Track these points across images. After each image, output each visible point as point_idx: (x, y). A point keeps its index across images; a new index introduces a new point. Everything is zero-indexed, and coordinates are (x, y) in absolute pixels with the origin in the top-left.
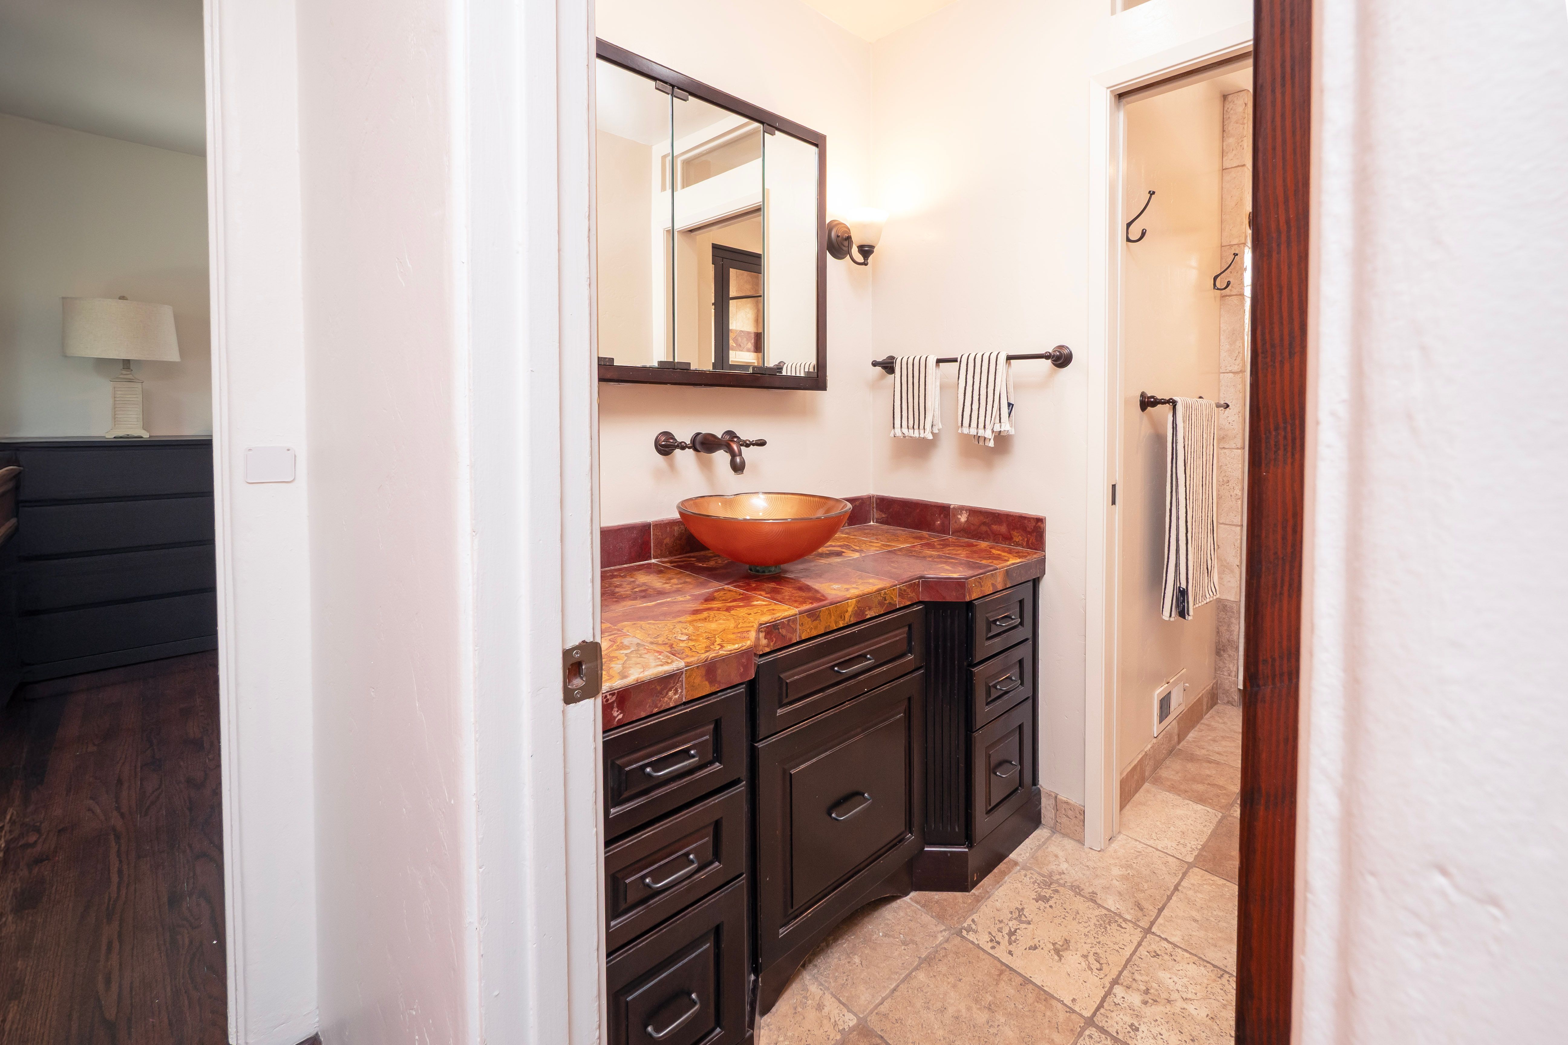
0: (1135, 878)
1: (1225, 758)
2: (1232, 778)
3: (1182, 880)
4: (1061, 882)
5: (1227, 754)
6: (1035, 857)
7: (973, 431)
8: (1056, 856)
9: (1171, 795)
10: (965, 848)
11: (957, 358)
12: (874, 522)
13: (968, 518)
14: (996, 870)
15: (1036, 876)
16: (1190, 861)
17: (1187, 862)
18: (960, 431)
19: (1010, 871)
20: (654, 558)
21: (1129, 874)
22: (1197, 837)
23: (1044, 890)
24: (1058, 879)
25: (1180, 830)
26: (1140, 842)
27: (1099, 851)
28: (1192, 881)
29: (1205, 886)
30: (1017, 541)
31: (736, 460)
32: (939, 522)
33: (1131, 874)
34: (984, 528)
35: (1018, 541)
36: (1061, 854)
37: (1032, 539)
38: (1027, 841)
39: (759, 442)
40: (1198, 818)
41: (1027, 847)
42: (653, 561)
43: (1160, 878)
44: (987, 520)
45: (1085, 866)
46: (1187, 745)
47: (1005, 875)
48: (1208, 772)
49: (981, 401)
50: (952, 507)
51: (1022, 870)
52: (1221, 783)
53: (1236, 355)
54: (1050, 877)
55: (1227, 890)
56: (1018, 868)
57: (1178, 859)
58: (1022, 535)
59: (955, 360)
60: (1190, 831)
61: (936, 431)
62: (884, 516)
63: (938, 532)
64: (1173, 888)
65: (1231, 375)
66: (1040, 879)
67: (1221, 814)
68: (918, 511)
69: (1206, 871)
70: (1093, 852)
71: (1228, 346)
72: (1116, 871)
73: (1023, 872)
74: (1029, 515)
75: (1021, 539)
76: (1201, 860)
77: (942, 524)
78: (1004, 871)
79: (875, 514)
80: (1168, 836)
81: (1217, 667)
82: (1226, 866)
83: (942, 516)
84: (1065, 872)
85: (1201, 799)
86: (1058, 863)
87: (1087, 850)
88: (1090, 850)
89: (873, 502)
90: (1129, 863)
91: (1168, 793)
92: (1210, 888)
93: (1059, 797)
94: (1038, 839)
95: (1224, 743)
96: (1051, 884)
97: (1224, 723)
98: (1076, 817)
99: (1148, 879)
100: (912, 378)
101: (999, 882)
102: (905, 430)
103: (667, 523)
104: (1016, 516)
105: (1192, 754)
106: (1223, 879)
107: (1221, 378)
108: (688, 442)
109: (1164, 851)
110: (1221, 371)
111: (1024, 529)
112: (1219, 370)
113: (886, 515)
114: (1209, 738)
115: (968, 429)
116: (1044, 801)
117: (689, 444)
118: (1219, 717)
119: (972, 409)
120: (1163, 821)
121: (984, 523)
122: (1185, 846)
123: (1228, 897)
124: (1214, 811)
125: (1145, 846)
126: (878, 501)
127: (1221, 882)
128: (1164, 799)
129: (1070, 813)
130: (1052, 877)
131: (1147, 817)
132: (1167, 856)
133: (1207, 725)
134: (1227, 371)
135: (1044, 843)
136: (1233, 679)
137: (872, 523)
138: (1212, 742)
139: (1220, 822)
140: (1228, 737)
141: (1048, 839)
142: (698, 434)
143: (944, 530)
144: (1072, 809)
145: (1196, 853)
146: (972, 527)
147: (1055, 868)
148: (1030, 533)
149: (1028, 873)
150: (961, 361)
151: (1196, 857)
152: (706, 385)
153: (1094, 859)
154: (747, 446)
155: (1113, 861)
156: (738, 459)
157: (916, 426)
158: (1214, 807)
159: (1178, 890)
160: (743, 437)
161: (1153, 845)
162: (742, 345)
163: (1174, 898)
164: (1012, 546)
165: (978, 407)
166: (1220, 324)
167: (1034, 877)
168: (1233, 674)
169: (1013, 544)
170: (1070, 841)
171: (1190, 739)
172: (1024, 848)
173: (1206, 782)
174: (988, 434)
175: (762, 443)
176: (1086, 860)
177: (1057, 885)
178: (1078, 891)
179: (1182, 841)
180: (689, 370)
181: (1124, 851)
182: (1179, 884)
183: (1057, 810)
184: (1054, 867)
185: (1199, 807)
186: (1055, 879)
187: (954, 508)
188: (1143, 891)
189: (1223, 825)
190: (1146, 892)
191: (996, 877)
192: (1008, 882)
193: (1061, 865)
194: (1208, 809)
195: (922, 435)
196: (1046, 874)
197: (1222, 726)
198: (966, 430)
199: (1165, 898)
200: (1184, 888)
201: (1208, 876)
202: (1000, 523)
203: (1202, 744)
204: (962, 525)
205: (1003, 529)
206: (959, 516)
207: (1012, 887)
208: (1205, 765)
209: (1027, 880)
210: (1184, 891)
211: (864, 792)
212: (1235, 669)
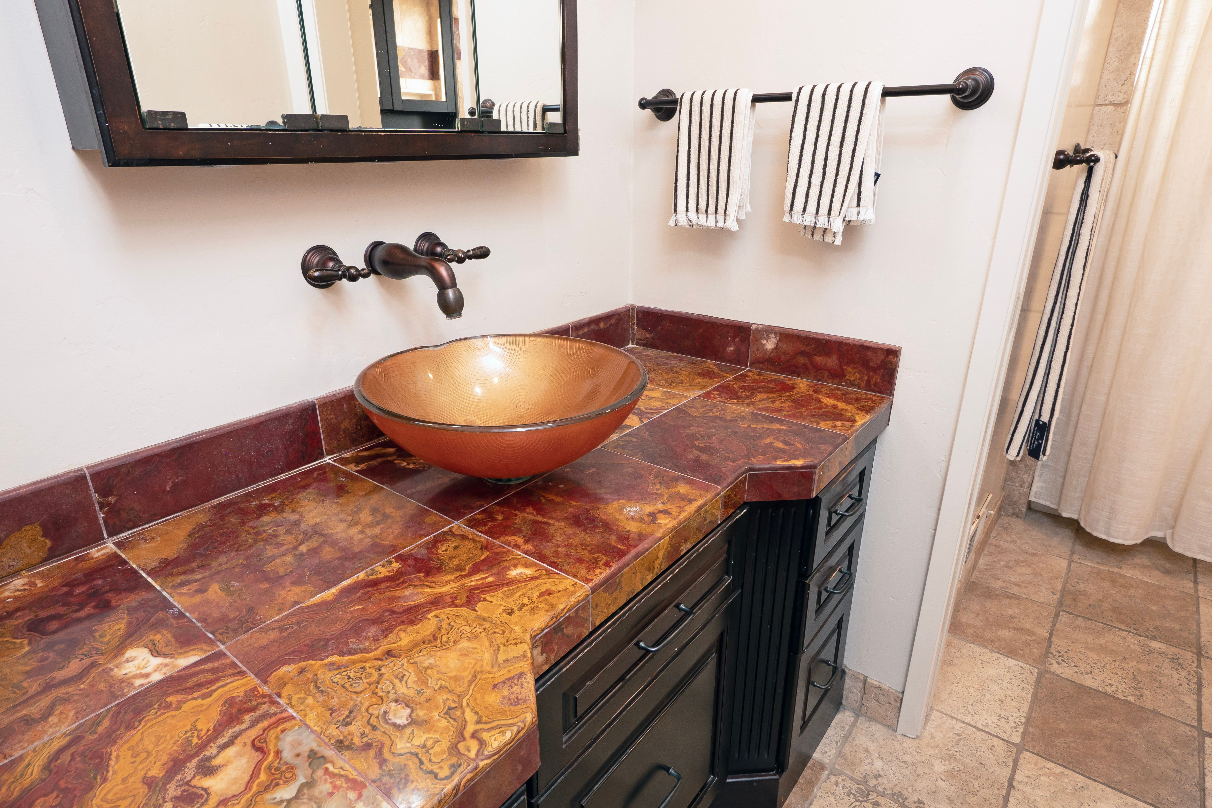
0: (963, 775)
1: (1025, 591)
2: (1038, 618)
3: (1014, 771)
4: (880, 788)
5: (1026, 585)
6: (842, 754)
7: (809, 219)
8: (867, 751)
9: (977, 647)
10: (775, 775)
11: (791, 94)
12: (633, 344)
13: (777, 345)
14: (801, 780)
15: (849, 783)
16: (1018, 742)
17: (1014, 744)
18: (786, 219)
19: (818, 780)
20: (328, 455)
21: (953, 768)
22: (1018, 705)
23: (863, 804)
24: (875, 786)
25: (997, 697)
26: (957, 720)
27: (914, 739)
28: (1027, 772)
29: (1042, 778)
30: (852, 379)
31: (448, 295)
32: (732, 349)
33: (956, 769)
34: (801, 360)
35: (854, 380)
36: (872, 746)
37: (876, 378)
38: (830, 731)
39: (478, 252)
40: (1013, 677)
41: (831, 741)
42: (327, 459)
43: (990, 771)
44: (807, 349)
45: (903, 762)
46: (980, 576)
47: (813, 786)
48: (1010, 612)
49: (827, 169)
50: (753, 327)
51: (832, 776)
52: (1027, 626)
53: (1125, 78)
54: (866, 782)
55: (1067, 781)
56: (826, 772)
57: (1003, 740)
58: (860, 372)
59: (786, 97)
60: (1008, 697)
61: (743, 217)
62: (648, 336)
63: (730, 362)
64: (1006, 784)
65: (1111, 108)
66: (855, 787)
67: (1036, 671)
68: (701, 331)
69: (1038, 754)
70: (908, 741)
71: (1116, 64)
72: (939, 767)
73: (833, 779)
74: (875, 343)
75: (858, 376)
76: (1029, 739)
77: (737, 351)
78: (811, 779)
79: (636, 332)
80: (985, 708)
81: (1008, 477)
82: (1059, 746)
83: (737, 339)
84: (881, 773)
85: (1010, 652)
86: (871, 761)
87: (900, 738)
88: (903, 737)
89: (633, 316)
90: (951, 752)
91: (973, 646)
92: (1048, 780)
93: (869, 680)
94: (842, 727)
95: (1019, 570)
96: (868, 794)
97: (1014, 542)
98: (889, 703)
99: (976, 773)
100: (708, 130)
101: (808, 798)
102: (692, 215)
103: (342, 398)
104: (854, 345)
105: (988, 588)
106: (1059, 765)
107: (1095, 113)
108: (361, 265)
109: (986, 730)
110: (1098, 102)
111: (865, 364)
112: (1095, 101)
113: (652, 335)
114: (1002, 563)
115: (800, 216)
116: (848, 682)
117: (363, 270)
118: (1006, 533)
119: (810, 183)
120: (976, 686)
121: (802, 353)
122: (1007, 720)
123: (1070, 791)
124: (1028, 667)
125: (963, 725)
126: (640, 315)
127: (1059, 769)
128: (971, 653)
129: (881, 698)
130: (868, 783)
131: (957, 683)
132: (991, 737)
133: (995, 546)
134: (1107, 102)
135: (850, 732)
136: (1025, 490)
137: (630, 345)
138: (1006, 570)
139: (1038, 681)
140: (1022, 561)
141: (853, 725)
142: (377, 244)
143: (739, 359)
144: (886, 695)
145: (1021, 729)
146: (783, 357)
147: (868, 769)
148: (874, 370)
149: (840, 781)
150: (797, 100)
151: (1024, 734)
152: (382, 159)
153: (911, 750)
154: (461, 261)
155: (932, 752)
156: (450, 293)
157: (711, 209)
158: (1027, 661)
159: (1014, 787)
160: (452, 245)
161: (972, 723)
162: (413, 69)
163: (1011, 799)
164: (843, 385)
165: (821, 179)
166: (1113, 28)
167: (847, 786)
168: (1026, 485)
169: (844, 384)
170: (878, 726)
171: (982, 567)
172: (828, 742)
173: (1011, 626)
174: (838, 225)
175: (482, 253)
176: (901, 754)
177: (875, 795)
178: (901, 801)
179: (1003, 714)
180: (346, 131)
181: (941, 735)
182: (1011, 779)
183: (865, 693)
184: (867, 767)
185: (1011, 662)
186: (872, 785)
187: (757, 330)
188: (975, 793)
189: (1043, 686)
190: (978, 794)
191: (803, 790)
192: (818, 796)
193: (875, 763)
194: (1022, 664)
195: (721, 224)
196: (860, 779)
197: (1012, 546)
198: (796, 218)
199: (1001, 800)
200: (1019, 783)
201: (1043, 763)
202: (828, 355)
203: (996, 572)
204: (768, 354)
205: (832, 362)
206: (764, 342)
207: (824, 803)
208: (1006, 601)
209: (839, 790)
210: (1021, 787)
211: (669, 766)
212: (1029, 480)
